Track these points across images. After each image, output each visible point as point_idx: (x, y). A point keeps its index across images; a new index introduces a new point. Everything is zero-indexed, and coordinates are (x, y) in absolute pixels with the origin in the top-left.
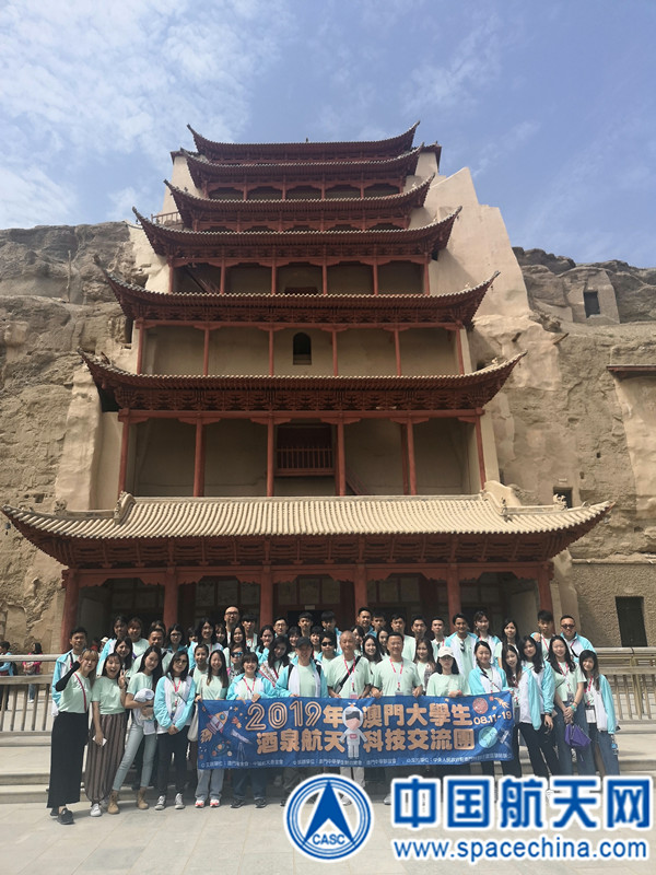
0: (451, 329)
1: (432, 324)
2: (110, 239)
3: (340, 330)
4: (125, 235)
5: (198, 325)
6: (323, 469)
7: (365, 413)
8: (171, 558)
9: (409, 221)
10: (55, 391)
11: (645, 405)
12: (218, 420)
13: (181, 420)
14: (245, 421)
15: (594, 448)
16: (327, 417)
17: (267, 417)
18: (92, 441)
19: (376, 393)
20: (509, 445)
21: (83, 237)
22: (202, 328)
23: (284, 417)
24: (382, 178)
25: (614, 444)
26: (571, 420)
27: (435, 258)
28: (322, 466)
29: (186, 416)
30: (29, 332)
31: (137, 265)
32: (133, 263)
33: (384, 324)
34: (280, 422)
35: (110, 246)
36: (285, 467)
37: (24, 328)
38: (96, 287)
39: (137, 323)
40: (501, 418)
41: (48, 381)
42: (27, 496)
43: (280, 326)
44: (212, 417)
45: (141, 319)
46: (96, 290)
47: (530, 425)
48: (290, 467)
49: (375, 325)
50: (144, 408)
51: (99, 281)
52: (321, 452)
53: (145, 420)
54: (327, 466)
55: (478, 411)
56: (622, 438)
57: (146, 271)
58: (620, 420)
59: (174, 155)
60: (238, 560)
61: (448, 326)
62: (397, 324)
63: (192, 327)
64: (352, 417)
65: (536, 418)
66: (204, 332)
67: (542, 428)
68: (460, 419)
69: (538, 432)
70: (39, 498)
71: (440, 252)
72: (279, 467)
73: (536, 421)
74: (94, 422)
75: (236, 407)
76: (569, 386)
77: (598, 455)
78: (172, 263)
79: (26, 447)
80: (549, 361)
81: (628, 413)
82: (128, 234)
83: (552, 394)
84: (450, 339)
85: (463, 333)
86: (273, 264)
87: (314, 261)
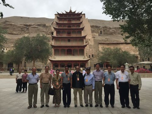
1: (81, 39)
3: (72, 39)
6: (71, 53)
7: (74, 48)
12: (62, 49)
16: (71, 49)
20: (88, 50)
29: (59, 49)
33: (77, 39)
34: (67, 49)
39: (54, 39)
40: (87, 48)
43: (67, 39)
48: (68, 53)
50: (55, 48)
51: (49, 32)
57: (53, 31)
59: (55, 15)
60: (64, 62)
66: (60, 40)
67: (91, 49)
68: (83, 49)
71: (83, 30)
77: (96, 51)
78: (56, 31)
80: (93, 42)
83: (93, 45)
84: (83, 40)
85: (84, 40)
86: (66, 31)
87: (70, 31)
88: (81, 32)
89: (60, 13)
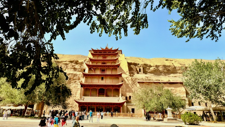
3: (106, 77)
7: (108, 88)
8: (87, 104)
9: (116, 62)
11: (141, 86)
12: (92, 88)
13: (89, 88)
14: (95, 88)
15: (134, 91)
16: (104, 88)
17: (98, 88)
20: (124, 90)
26: (132, 88)
28: (103, 93)
35: (82, 65)
37: (73, 77)
39: (85, 76)
40: (124, 87)
41: (76, 84)
43: (100, 77)
48: (100, 93)
49: (110, 77)
50: (85, 87)
51: (80, 69)
57: (86, 68)
58: (137, 88)
59: (89, 51)
60: (93, 104)
61: (118, 77)
62: (113, 77)
66: (91, 77)
68: (118, 89)
69: (128, 89)
71: (119, 67)
74: (80, 89)
76: (132, 84)
80: (130, 80)
86: (100, 68)
87: (104, 67)
88: (116, 69)
89: (94, 49)
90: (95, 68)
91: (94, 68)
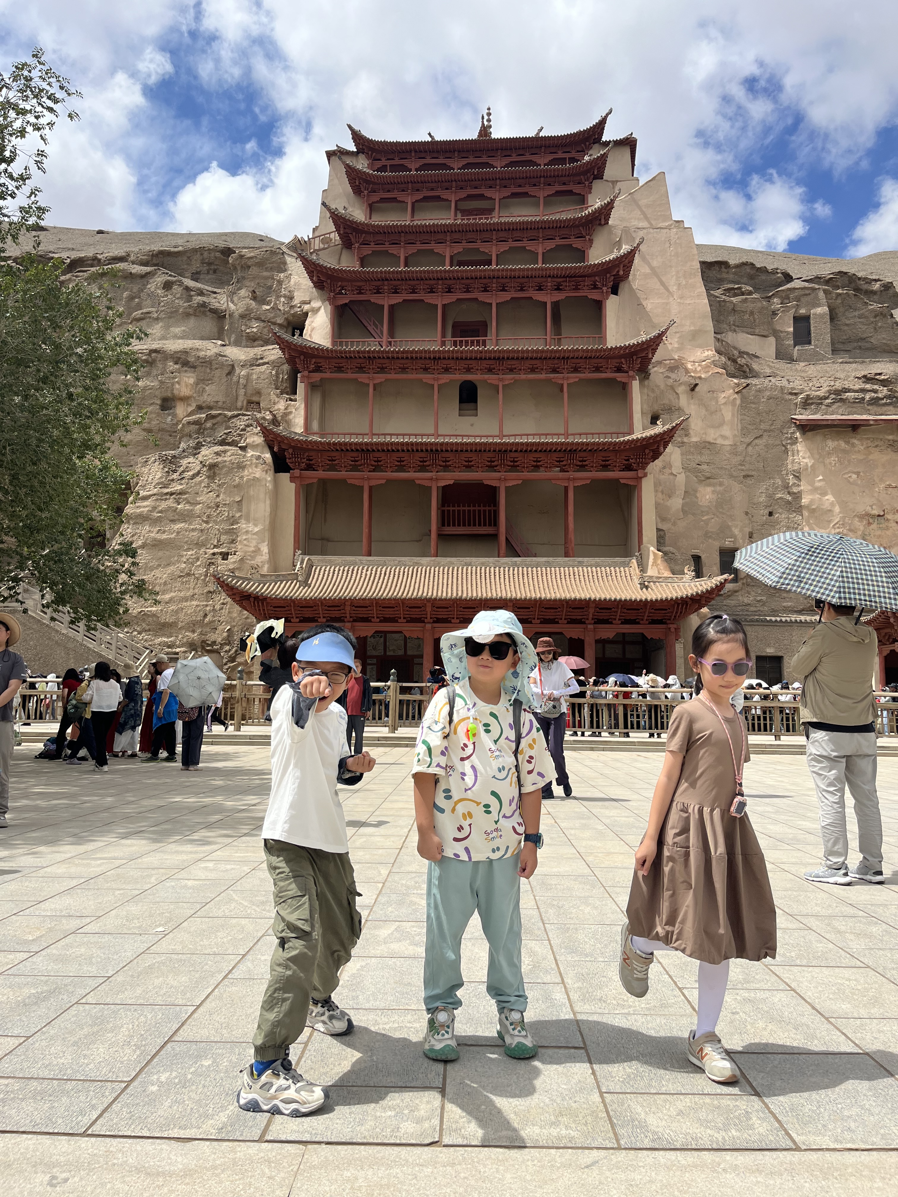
0: (623, 380)
1: (603, 375)
2: (267, 269)
3: (507, 383)
4: (282, 267)
5: (362, 377)
6: (485, 528)
7: (527, 475)
8: (348, 615)
9: (591, 241)
10: (231, 454)
11: (827, 461)
12: (383, 482)
13: (349, 481)
14: (411, 482)
15: (766, 507)
16: (489, 478)
17: (431, 479)
18: (268, 502)
19: (537, 455)
20: (676, 503)
21: (239, 268)
22: (366, 381)
23: (448, 478)
24: (564, 184)
25: (789, 503)
26: (745, 477)
27: (615, 291)
28: (485, 525)
29: (353, 477)
30: (197, 384)
31: (296, 301)
32: (291, 298)
33: (552, 375)
34: (442, 483)
35: (266, 278)
36: (449, 525)
37: (192, 381)
38: (255, 327)
39: (302, 377)
40: (672, 474)
41: (223, 443)
42: (214, 554)
43: (446, 378)
44: (379, 478)
45: (306, 373)
46: (255, 330)
47: (700, 481)
48: (454, 525)
49: (543, 376)
50: (314, 470)
51: (258, 319)
52: (485, 511)
53: (315, 481)
54: (490, 525)
55: (640, 473)
56: (797, 496)
57: (306, 307)
58: (797, 477)
59: (330, 155)
60: (404, 618)
61: (620, 377)
62: (567, 375)
63: (356, 379)
64: (514, 479)
65: (708, 475)
66: (368, 385)
67: (713, 485)
68: (622, 481)
69: (709, 489)
70: (225, 556)
71: (621, 285)
72: (443, 525)
73: (709, 478)
74: (268, 486)
75: (401, 468)
76: (748, 440)
77: (771, 514)
78: (332, 301)
79: (209, 508)
80: (729, 411)
81: (807, 469)
82: (285, 263)
83: (729, 448)
84: (624, 388)
85: (636, 385)
86: (439, 300)
87: (483, 297)
88: (599, 307)
90: (396, 299)
91: (386, 301)
